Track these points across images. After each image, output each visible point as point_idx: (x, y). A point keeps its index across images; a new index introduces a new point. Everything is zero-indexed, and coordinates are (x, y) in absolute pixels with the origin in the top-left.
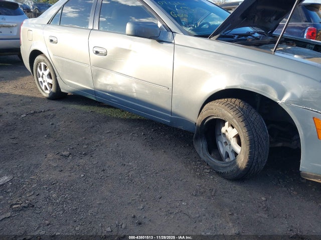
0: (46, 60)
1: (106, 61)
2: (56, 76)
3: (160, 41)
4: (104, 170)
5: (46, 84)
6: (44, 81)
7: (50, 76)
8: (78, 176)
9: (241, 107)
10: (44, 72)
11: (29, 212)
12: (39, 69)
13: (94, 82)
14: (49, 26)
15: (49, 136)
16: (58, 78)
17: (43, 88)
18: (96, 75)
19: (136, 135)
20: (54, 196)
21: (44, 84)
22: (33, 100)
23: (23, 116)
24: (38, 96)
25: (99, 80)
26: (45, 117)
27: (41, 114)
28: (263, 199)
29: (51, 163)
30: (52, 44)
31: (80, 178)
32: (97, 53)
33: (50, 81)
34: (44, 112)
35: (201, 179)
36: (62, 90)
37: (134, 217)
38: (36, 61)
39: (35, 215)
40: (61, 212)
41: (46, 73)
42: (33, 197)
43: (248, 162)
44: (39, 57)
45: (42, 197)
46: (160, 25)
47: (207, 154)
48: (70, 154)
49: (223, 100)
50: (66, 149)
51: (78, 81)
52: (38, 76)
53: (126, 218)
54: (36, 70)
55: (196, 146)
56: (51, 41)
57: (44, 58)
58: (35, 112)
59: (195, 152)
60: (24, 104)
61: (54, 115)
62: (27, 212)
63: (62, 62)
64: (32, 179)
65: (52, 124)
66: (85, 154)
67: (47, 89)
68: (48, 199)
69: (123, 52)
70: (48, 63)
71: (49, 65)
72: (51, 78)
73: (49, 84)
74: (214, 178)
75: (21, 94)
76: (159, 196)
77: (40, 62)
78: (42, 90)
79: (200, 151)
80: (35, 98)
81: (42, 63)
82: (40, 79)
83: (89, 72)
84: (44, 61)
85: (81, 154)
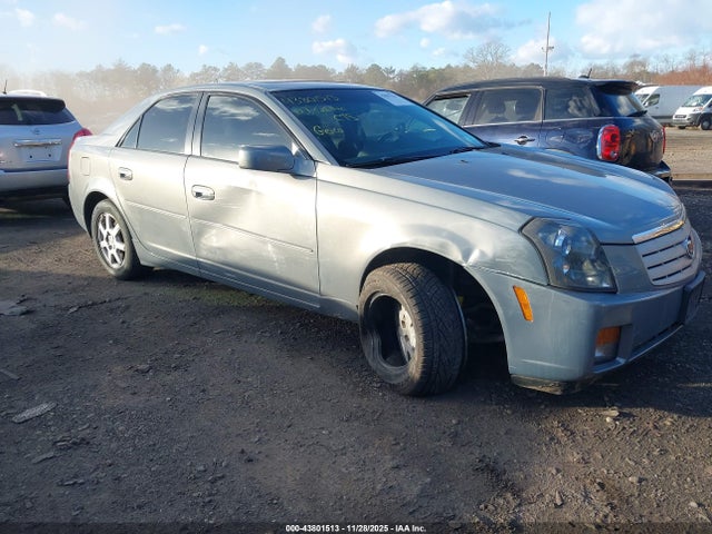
0: (112, 208)
1: (215, 209)
2: (131, 237)
3: (296, 175)
4: (203, 391)
5: (113, 252)
6: (110, 247)
7: (120, 236)
8: (160, 400)
9: (415, 275)
10: (110, 231)
11: (81, 451)
12: (101, 227)
13: (196, 246)
14: (118, 150)
15: (116, 342)
16: (134, 240)
17: (109, 259)
18: (199, 233)
19: (268, 334)
20: (120, 428)
21: (110, 252)
22: (92, 281)
23: (71, 310)
24: (99, 275)
25: (203, 241)
26: (112, 311)
27: (103, 307)
28: (454, 422)
29: (118, 382)
30: (123, 181)
31: (164, 402)
32: (198, 195)
33: (121, 247)
34: (110, 301)
35: (362, 397)
36: (142, 262)
37: (243, 452)
38: (95, 211)
39: (91, 455)
40: (131, 449)
41: (114, 232)
42: (88, 431)
43: (425, 361)
44: (102, 204)
45: (102, 430)
46: (295, 149)
47: (379, 358)
48: (151, 368)
49: (392, 266)
50: (145, 361)
51: (168, 245)
52: (99, 237)
53: (231, 454)
54: (97, 227)
55: (364, 347)
56: (122, 175)
57: (109, 206)
58: (93, 304)
59: (364, 356)
60: (74, 290)
61: (128, 307)
62: (78, 452)
63: (141, 211)
64: (86, 407)
65: (123, 322)
66: (176, 368)
67: (114, 261)
68: (112, 434)
69: (239, 194)
70: (117, 214)
71: (119, 217)
72: (122, 241)
73: (119, 251)
74: (384, 395)
75: (68, 272)
76: (287, 423)
77: (102, 212)
78: (108, 264)
79: (369, 353)
80: (94, 278)
81: (107, 215)
82: (104, 244)
83: (186, 228)
84: (109, 211)
85: (169, 367)
